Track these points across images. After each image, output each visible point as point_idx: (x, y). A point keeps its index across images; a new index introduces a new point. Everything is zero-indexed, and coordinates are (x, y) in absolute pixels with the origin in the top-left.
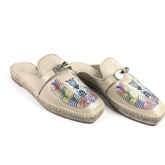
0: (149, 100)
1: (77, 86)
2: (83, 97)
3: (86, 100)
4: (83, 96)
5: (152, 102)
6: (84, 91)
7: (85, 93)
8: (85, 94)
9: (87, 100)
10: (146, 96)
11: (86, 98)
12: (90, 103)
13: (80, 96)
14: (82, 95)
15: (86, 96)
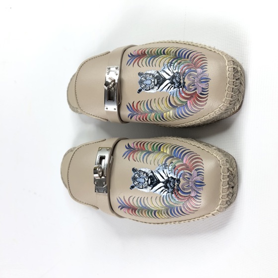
0: (189, 90)
1: (153, 179)
2: (179, 192)
3: (187, 193)
4: (178, 190)
5: (196, 89)
6: (169, 176)
7: (174, 179)
8: (176, 184)
9: (190, 192)
10: (178, 87)
11: (184, 189)
12: (198, 194)
13: (173, 195)
14: (173, 188)
15: (180, 186)
